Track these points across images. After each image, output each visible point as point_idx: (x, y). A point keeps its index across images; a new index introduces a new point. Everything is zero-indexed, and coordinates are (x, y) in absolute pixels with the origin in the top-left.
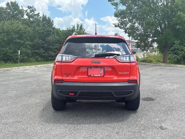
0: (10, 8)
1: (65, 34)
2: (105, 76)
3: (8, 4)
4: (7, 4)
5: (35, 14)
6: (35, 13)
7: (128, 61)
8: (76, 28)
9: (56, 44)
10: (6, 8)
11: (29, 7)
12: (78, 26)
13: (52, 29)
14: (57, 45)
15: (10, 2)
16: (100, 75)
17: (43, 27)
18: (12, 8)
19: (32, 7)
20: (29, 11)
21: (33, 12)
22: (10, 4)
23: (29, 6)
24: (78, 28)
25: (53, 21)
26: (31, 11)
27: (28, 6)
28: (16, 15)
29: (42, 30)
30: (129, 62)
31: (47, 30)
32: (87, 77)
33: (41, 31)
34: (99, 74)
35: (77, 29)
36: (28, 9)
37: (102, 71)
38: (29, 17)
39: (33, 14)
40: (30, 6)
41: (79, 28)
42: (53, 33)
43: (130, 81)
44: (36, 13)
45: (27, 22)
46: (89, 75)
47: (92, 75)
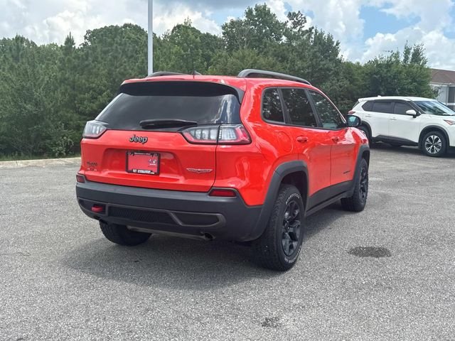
0: (253, 20)
1: (367, 74)
2: (161, 175)
3: (249, 13)
4: (247, 13)
5: (303, 31)
6: (303, 29)
7: (213, 140)
8: (402, 59)
9: (342, 99)
10: (247, 23)
11: (291, 16)
12: (407, 51)
13: (334, 65)
14: (345, 103)
15: (254, 8)
16: (149, 172)
17: (311, 60)
18: (257, 21)
19: (297, 15)
20: (290, 25)
21: (299, 27)
22: (254, 13)
23: (292, 12)
24: (406, 58)
25: (338, 44)
26: (295, 24)
27: (290, 14)
28: (267, 35)
29: (308, 68)
30: (216, 142)
31: (321, 66)
32: (126, 173)
33: (307, 71)
34: (149, 167)
35: (405, 60)
36: (288, 19)
37: (154, 162)
38: (290, 38)
39: (299, 31)
40: (294, 13)
41: (410, 56)
42: (337, 74)
43: (214, 190)
44: (306, 27)
45: (283, 50)
46: (130, 169)
47: (134, 171)
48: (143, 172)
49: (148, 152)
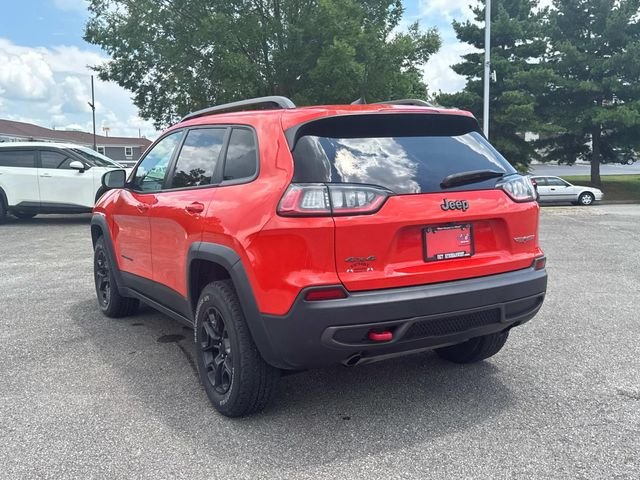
16: (461, 254)
32: (424, 263)
34: (460, 247)
37: (466, 238)
46: (430, 255)
47: (440, 257)
48: (452, 256)
49: (457, 223)
